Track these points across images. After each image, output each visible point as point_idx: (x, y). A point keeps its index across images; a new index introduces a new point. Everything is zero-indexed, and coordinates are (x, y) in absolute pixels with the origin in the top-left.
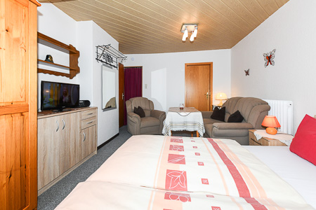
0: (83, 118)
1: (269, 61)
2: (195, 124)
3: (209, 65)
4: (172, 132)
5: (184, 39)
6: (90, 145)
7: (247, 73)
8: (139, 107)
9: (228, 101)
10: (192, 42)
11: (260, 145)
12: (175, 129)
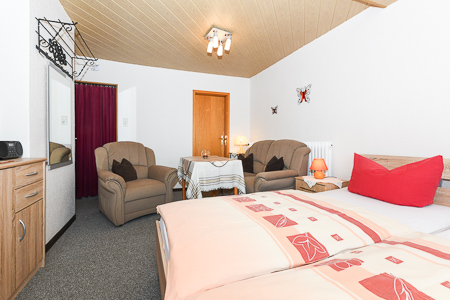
0: (19, 183)
1: (304, 97)
2: (233, 178)
3: (225, 97)
4: (202, 192)
5: (210, 50)
6: (32, 248)
7: (274, 111)
8: (124, 160)
9: (256, 145)
10: (220, 57)
11: (314, 192)
12: (207, 189)
